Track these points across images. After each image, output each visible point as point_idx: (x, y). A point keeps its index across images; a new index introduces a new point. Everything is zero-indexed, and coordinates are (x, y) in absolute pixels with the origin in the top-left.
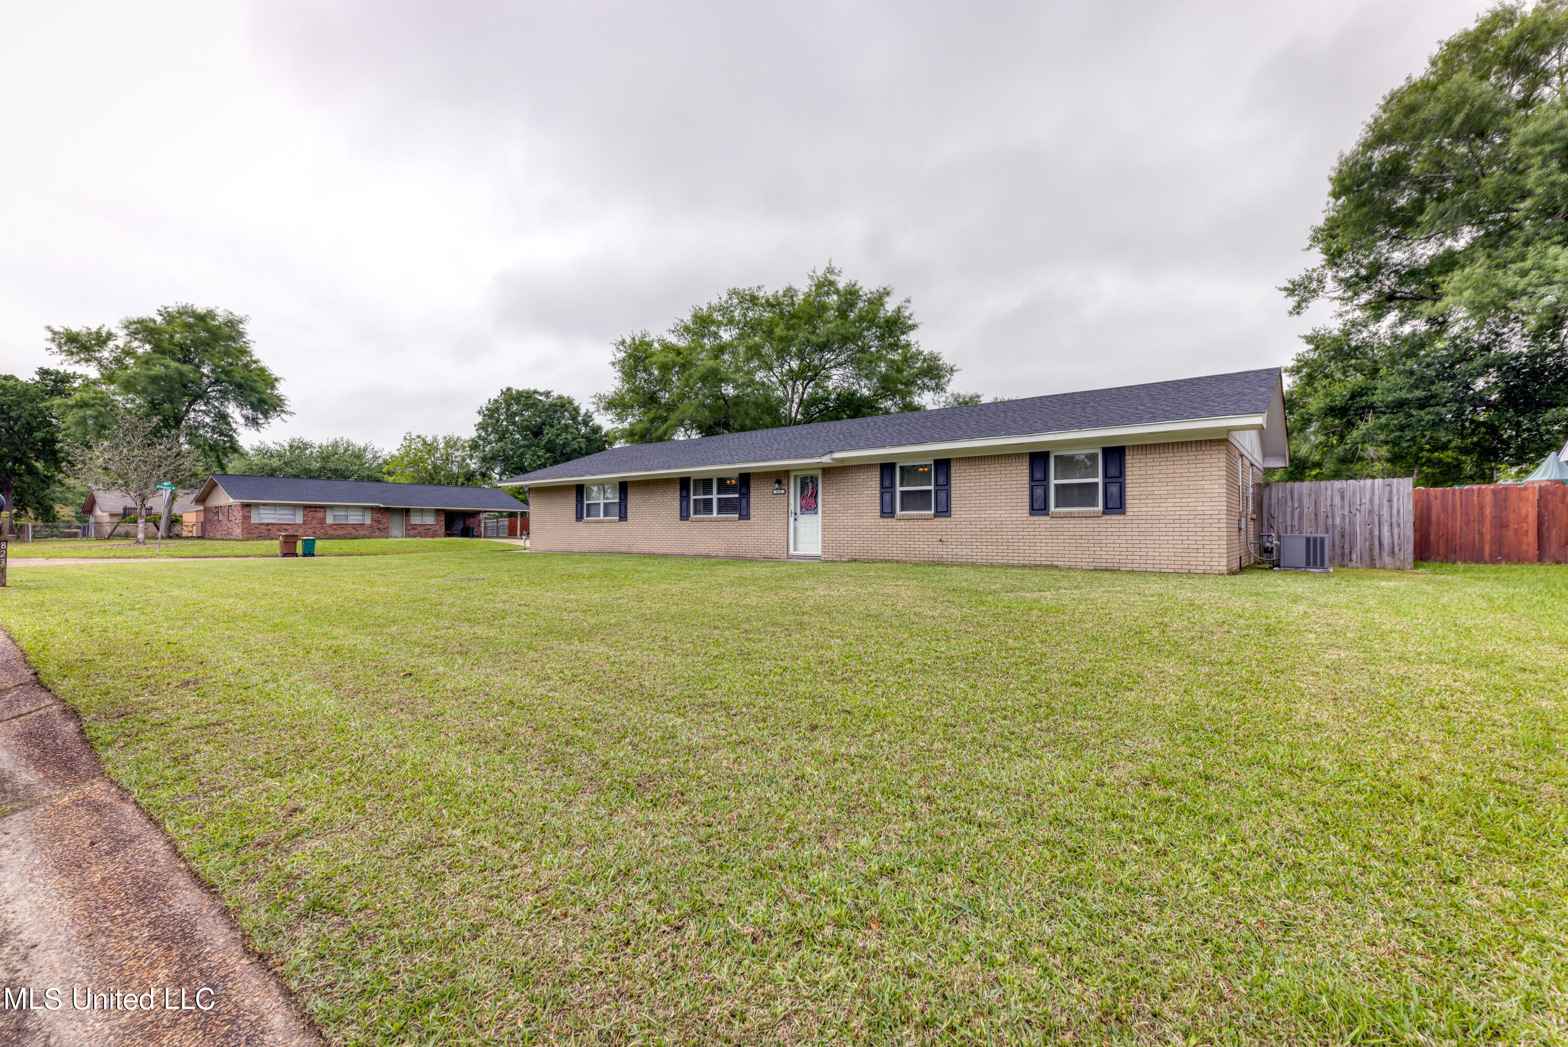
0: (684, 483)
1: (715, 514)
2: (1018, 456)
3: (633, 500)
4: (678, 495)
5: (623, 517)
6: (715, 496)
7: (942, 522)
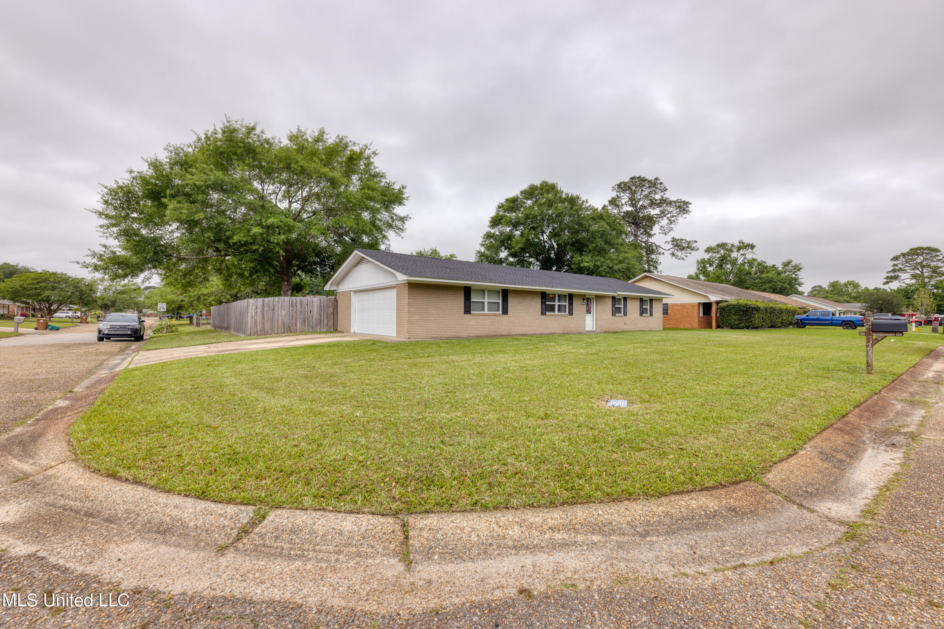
0: (544, 296)
1: (557, 312)
2: (637, 298)
3: (512, 303)
4: (540, 301)
5: (505, 312)
6: (557, 303)
7: (625, 318)
